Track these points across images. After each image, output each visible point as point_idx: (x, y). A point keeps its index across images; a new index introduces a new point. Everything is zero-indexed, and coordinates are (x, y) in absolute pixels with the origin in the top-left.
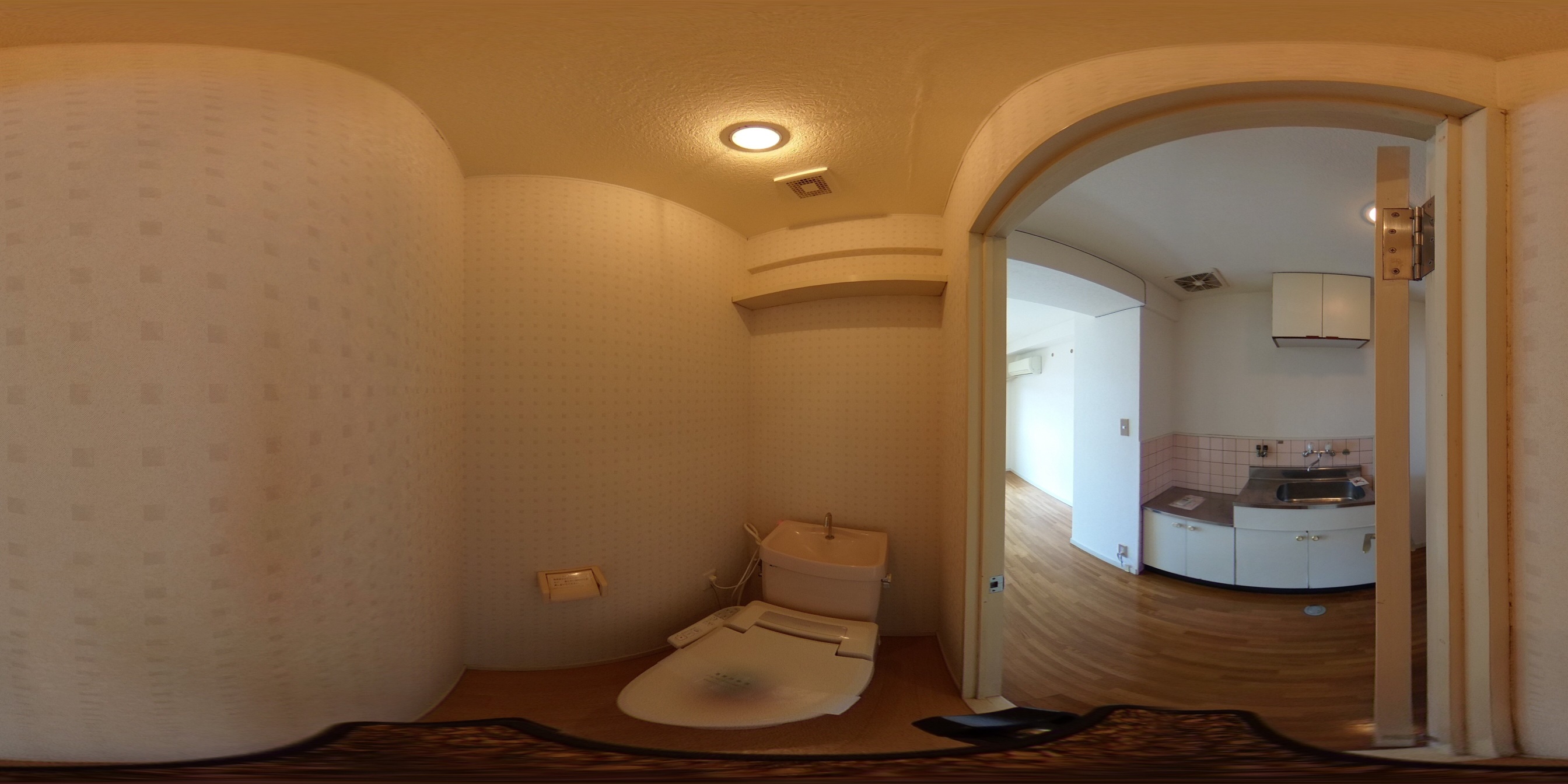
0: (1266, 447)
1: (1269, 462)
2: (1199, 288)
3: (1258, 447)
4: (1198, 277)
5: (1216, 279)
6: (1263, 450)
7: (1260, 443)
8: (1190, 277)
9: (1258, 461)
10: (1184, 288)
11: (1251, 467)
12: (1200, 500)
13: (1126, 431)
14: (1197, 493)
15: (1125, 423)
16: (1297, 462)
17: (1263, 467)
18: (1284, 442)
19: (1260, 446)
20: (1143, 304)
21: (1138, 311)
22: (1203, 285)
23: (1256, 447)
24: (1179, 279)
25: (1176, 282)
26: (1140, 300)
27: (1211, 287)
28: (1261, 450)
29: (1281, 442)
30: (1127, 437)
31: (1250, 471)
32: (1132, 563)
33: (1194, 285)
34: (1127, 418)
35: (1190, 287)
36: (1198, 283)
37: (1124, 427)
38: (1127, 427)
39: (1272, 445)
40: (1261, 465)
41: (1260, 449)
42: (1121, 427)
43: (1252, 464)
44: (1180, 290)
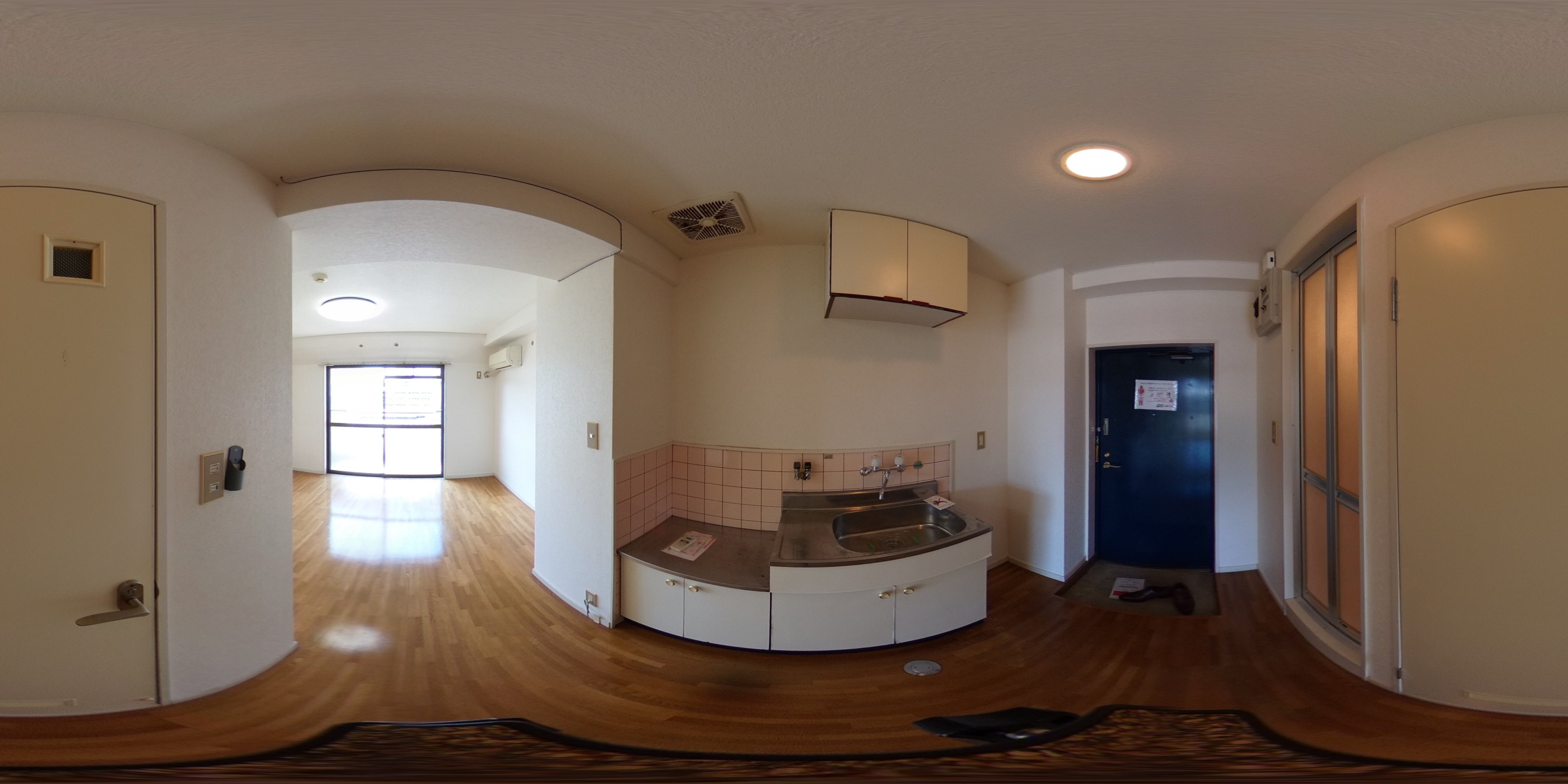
0: (808, 465)
1: (811, 486)
2: (708, 232)
3: (797, 466)
4: (707, 209)
5: (737, 214)
6: (804, 469)
7: (798, 459)
8: (692, 210)
9: (797, 486)
10: (686, 231)
11: (784, 492)
12: (707, 540)
13: (595, 443)
14: (703, 527)
15: (594, 430)
16: (855, 484)
17: (802, 493)
18: (834, 456)
19: (799, 463)
20: (617, 249)
21: (610, 263)
22: (715, 227)
23: (793, 466)
24: (676, 214)
25: (671, 220)
26: (614, 245)
27: (727, 231)
28: (802, 470)
29: (830, 457)
30: (595, 450)
31: (783, 497)
32: (604, 613)
33: (701, 227)
34: (595, 422)
35: (694, 230)
36: (708, 222)
37: (591, 436)
38: (597, 436)
39: (817, 460)
40: (799, 489)
41: (799, 468)
42: (589, 436)
43: (786, 488)
44: (676, 234)
